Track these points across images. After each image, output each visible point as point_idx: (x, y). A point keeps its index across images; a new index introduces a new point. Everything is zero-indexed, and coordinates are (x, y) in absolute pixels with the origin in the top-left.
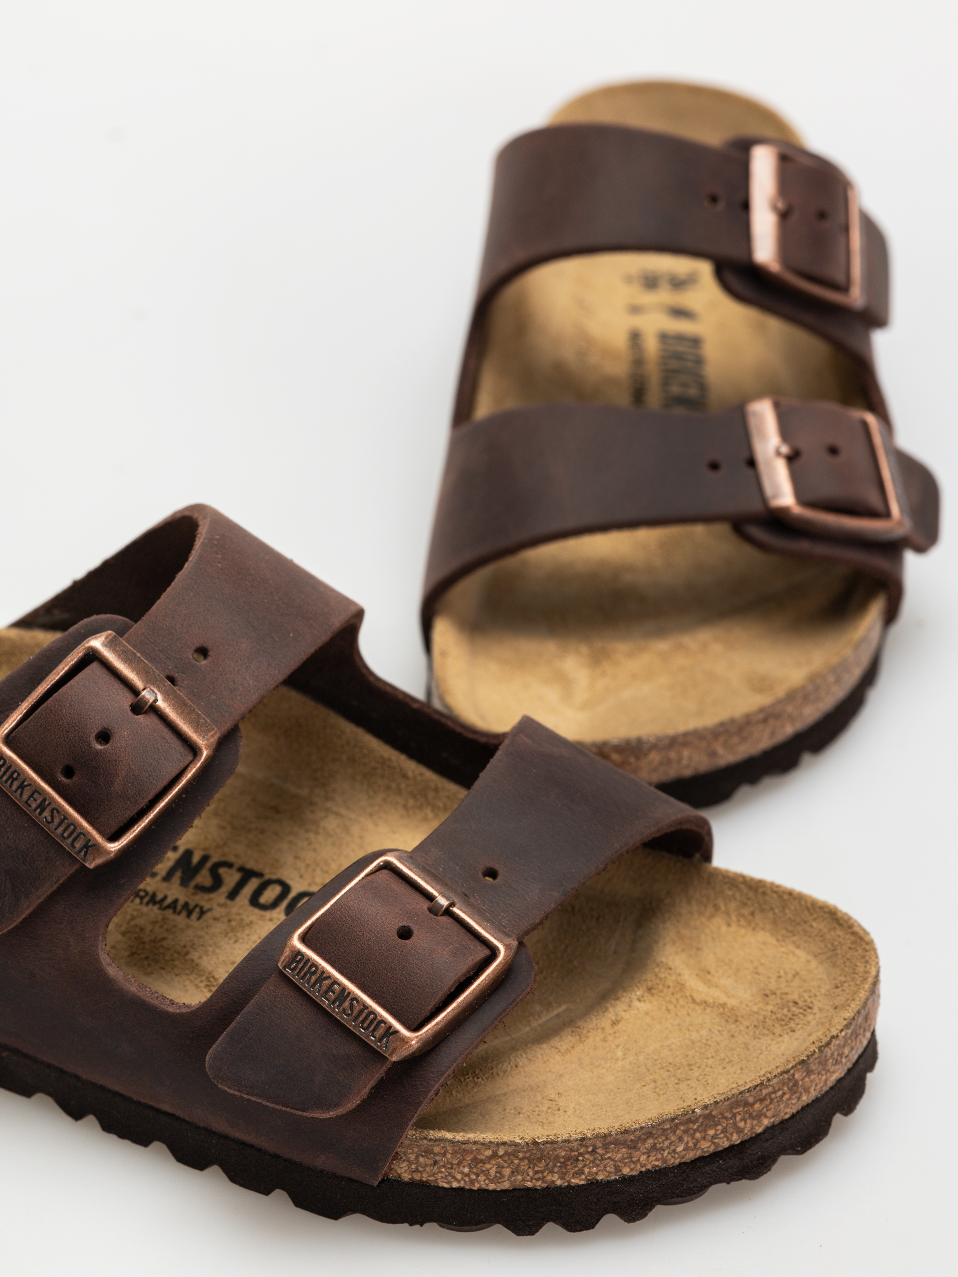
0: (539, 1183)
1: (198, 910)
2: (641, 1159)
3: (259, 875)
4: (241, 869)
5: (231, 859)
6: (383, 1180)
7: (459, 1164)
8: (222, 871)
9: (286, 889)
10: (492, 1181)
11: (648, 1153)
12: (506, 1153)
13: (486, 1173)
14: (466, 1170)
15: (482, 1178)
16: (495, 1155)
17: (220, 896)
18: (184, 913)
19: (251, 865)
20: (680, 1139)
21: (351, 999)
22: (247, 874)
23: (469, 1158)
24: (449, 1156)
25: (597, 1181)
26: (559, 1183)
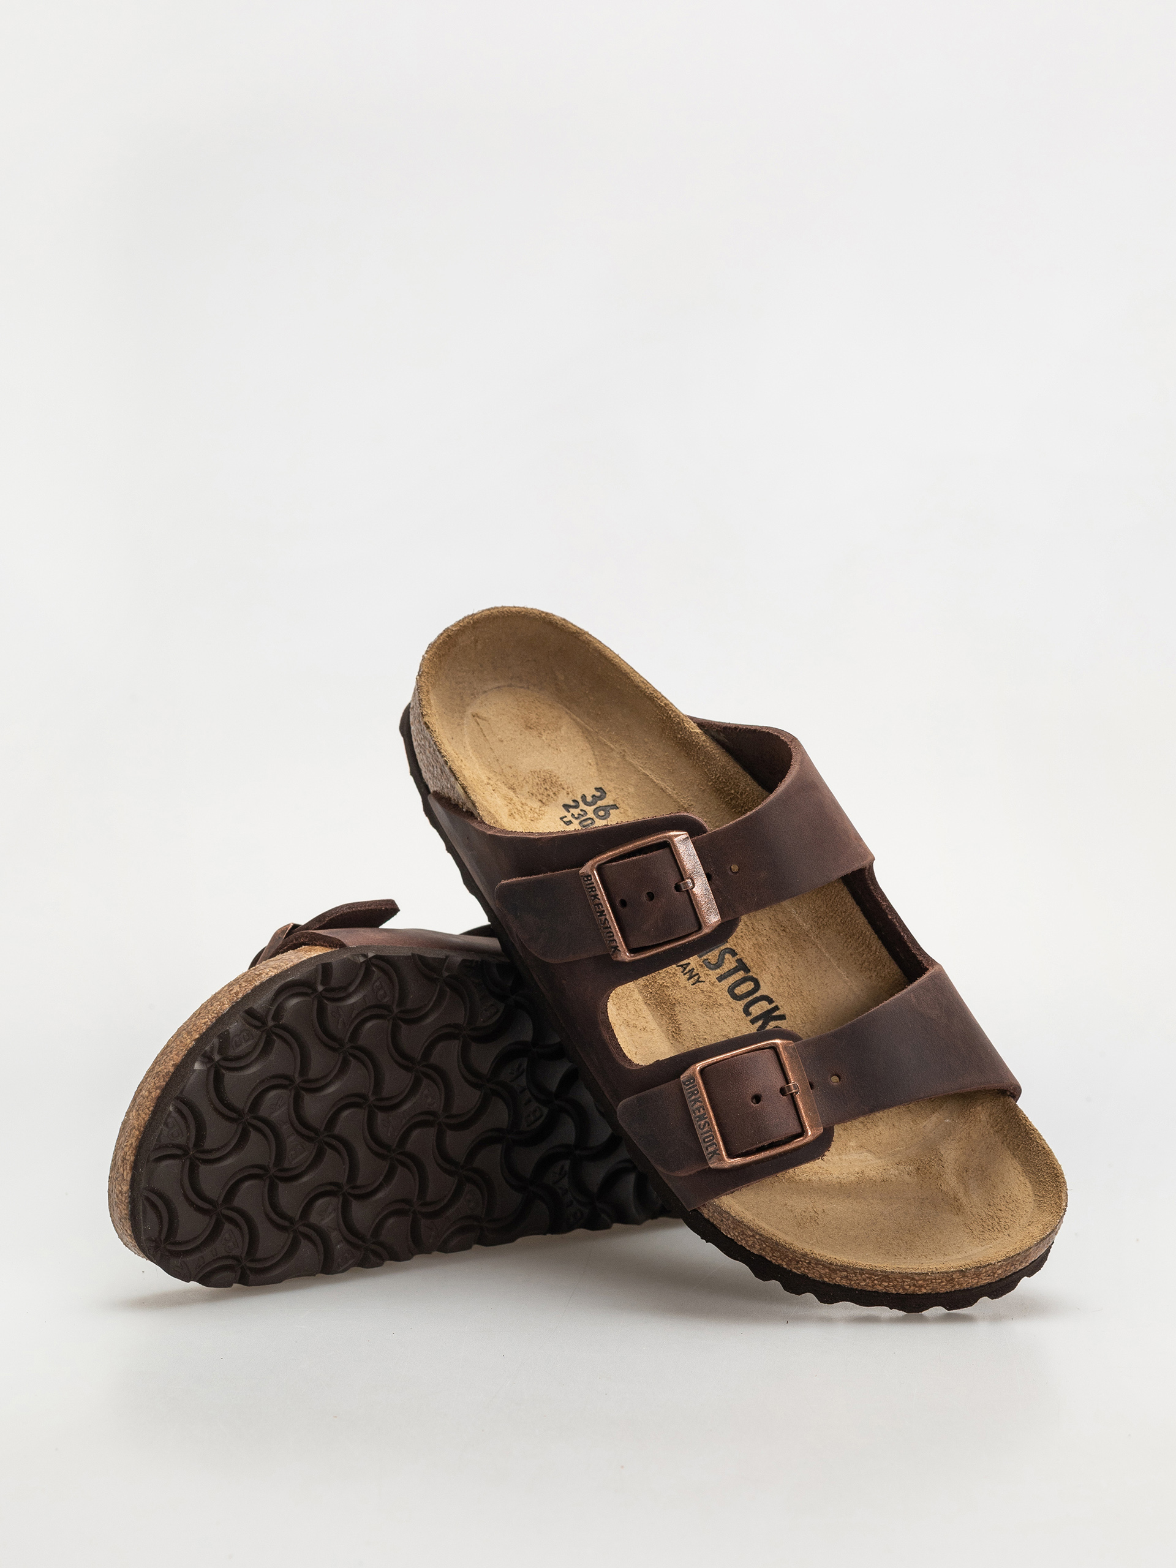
0: (774, 1261)
1: (696, 978)
2: (837, 1279)
3: (747, 970)
4: (740, 961)
5: (738, 950)
6: (694, 1210)
7: (734, 1229)
8: (727, 956)
9: (757, 986)
10: (749, 1246)
11: (842, 1278)
12: (760, 1239)
13: (747, 1242)
14: (737, 1234)
15: (743, 1242)
16: (753, 1236)
17: (714, 974)
18: (687, 976)
19: (748, 962)
20: (865, 1280)
21: (706, 1122)
22: (742, 966)
23: (740, 1229)
24: (730, 1222)
25: (808, 1276)
26: (785, 1267)
